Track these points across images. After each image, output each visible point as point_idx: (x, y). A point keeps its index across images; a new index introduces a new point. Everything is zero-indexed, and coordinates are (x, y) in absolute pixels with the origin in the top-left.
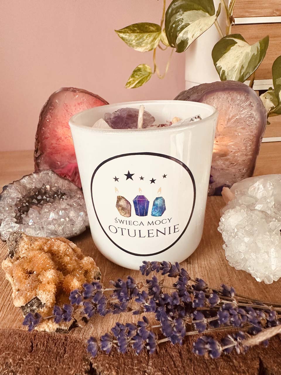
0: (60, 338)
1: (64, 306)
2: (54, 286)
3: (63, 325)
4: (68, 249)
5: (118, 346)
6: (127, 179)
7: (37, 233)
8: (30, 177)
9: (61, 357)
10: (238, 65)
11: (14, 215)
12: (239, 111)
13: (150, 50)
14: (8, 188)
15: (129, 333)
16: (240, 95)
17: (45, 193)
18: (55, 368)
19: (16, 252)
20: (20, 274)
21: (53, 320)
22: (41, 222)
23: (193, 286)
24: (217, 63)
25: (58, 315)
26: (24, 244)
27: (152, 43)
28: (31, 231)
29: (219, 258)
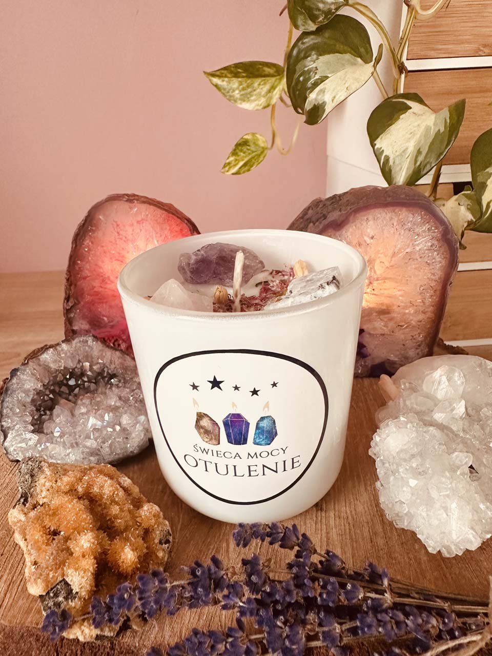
1: (108, 600)
2: (93, 560)
3: (107, 629)
4: (116, 493)
6: (212, 389)
7: (68, 452)
8: (56, 349)
10: (411, 148)
11: (29, 419)
12: (412, 240)
13: (265, 107)
14: (19, 373)
15: (213, 647)
16: (413, 215)
17: (83, 374)
19: (31, 495)
20: (37, 535)
21: (91, 622)
22: (75, 433)
23: (321, 562)
25: (98, 613)
26: (45, 480)
27: (268, 95)
28: (57, 449)
29: (371, 501)
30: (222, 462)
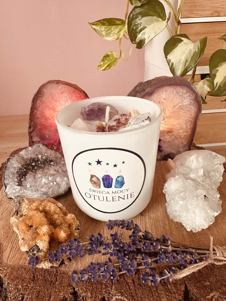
0: (52, 271)
1: (55, 252)
2: (48, 237)
3: (55, 263)
4: (56, 209)
5: (92, 277)
6: (97, 164)
7: (33, 193)
8: (26, 150)
9: (54, 284)
10: (183, 59)
11: (16, 180)
12: (182, 100)
13: (117, 39)
14: (11, 160)
15: (99, 269)
16: (182, 89)
17: (38, 160)
18: (50, 292)
19: (20, 211)
20: (24, 227)
21: (48, 261)
22: (36, 186)
23: (143, 235)
24: (167, 56)
25: (51, 257)
26: (25, 205)
27: (118, 34)
28: (29, 193)
29: (164, 212)
30: (101, 196)
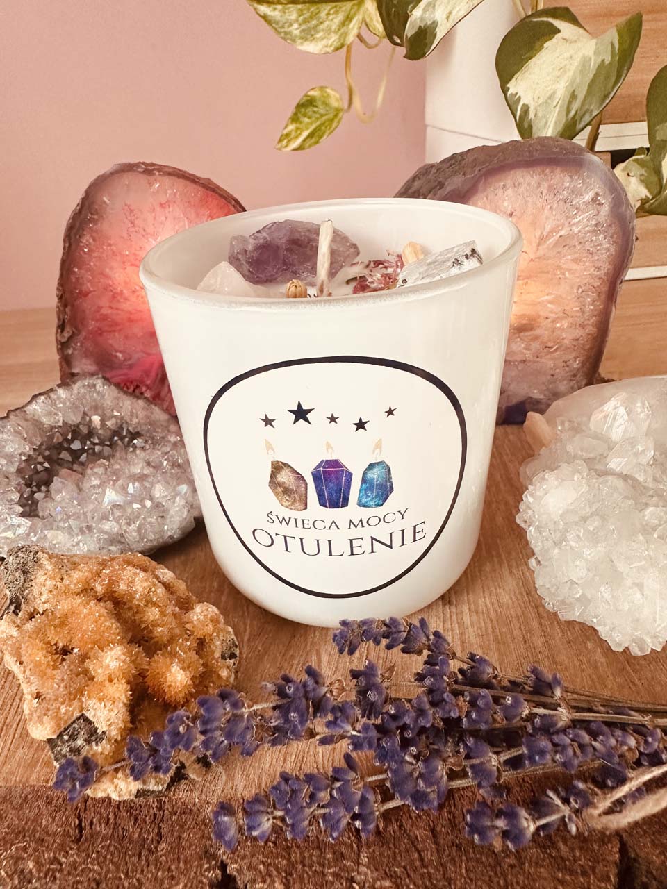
0: (146, 805)
1: (151, 740)
2: (125, 686)
3: (153, 781)
4: (153, 589)
5: (287, 826)
6: (295, 422)
7: (76, 540)
8: (50, 397)
9: (150, 851)
10: (561, 89)
11: (16, 497)
12: (568, 217)
13: (337, 49)
15: (312, 796)
16: (571, 177)
17: (91, 434)
18: (138, 880)
19: (26, 600)
20: (40, 656)
21: (128, 771)
22: (85, 514)
23: (461, 671)
24: (508, 85)
25: (138, 759)
26: (45, 577)
27: (342, 30)
28: (60, 537)
29: (519, 588)
30: (310, 536)
